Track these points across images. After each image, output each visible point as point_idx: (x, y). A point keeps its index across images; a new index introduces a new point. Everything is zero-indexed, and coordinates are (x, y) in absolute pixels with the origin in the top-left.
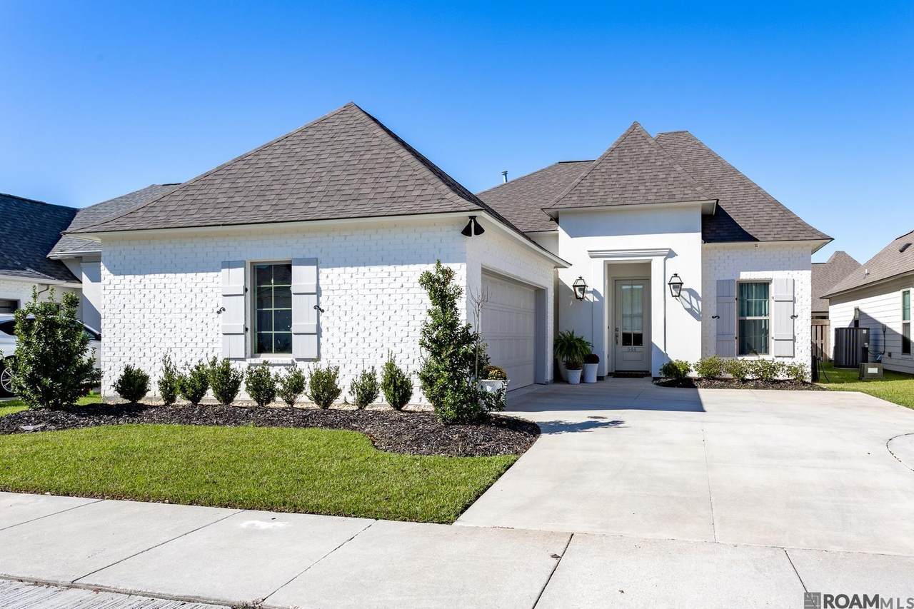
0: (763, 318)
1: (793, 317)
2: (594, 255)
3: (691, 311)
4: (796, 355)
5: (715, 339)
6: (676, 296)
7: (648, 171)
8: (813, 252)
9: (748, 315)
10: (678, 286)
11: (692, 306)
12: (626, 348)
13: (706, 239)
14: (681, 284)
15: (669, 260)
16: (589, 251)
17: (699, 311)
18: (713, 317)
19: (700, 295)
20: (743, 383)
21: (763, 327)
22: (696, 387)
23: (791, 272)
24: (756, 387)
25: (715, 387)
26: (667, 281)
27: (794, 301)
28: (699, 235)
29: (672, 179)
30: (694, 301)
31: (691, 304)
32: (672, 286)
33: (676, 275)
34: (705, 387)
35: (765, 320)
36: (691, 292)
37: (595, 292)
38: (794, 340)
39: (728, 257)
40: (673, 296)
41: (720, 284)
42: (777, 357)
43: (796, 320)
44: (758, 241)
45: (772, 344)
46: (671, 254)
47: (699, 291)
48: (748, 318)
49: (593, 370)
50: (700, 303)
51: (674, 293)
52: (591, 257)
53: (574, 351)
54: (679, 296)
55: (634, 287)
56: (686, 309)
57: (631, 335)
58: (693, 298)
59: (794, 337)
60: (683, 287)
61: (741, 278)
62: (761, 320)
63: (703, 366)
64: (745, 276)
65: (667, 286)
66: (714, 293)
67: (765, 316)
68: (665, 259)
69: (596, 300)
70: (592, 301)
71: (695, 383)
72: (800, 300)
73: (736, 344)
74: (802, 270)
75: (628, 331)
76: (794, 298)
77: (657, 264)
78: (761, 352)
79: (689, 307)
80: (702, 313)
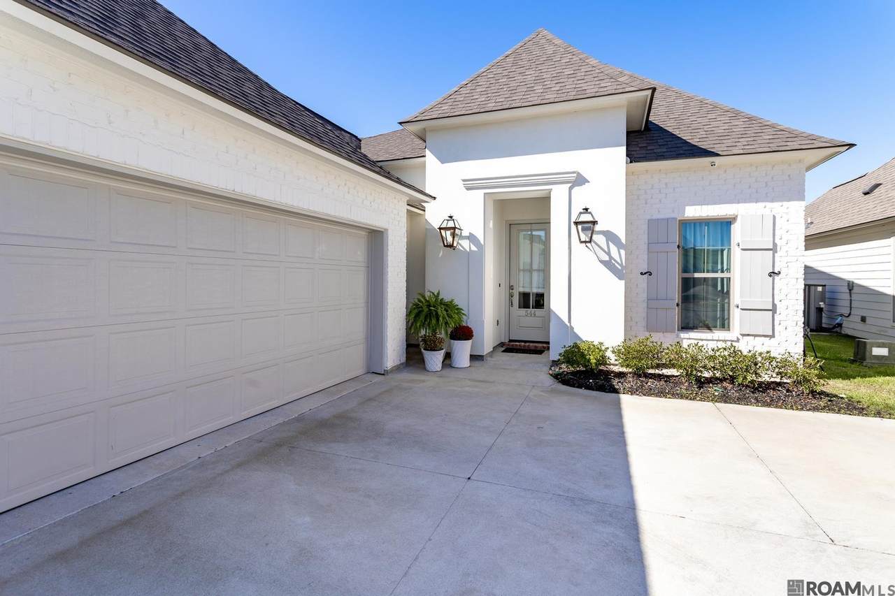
0: (719, 275)
1: (773, 274)
2: (470, 185)
3: (609, 264)
4: (776, 333)
5: (645, 305)
6: (585, 242)
7: (550, 70)
8: (809, 168)
9: (695, 272)
10: (588, 226)
11: (611, 258)
12: (523, 311)
13: (632, 157)
14: (594, 223)
15: (576, 190)
16: (464, 181)
17: (621, 265)
18: (642, 274)
19: (623, 241)
20: (700, 388)
21: (719, 288)
22: (616, 391)
23: (769, 205)
24: (725, 398)
25: (649, 393)
26: (573, 219)
27: (774, 249)
28: (623, 150)
29: (583, 74)
30: (614, 250)
31: (608, 253)
32: (580, 227)
33: (587, 209)
34: (632, 392)
35: (722, 279)
36: (610, 236)
37: (472, 238)
38: (774, 310)
39: (666, 184)
40: (582, 242)
41: (653, 224)
42: (743, 335)
43: (777, 278)
44: (718, 155)
45: (736, 316)
46: (580, 180)
47: (622, 234)
48: (697, 275)
49: (463, 350)
50: (623, 252)
51: (583, 238)
52: (468, 189)
53: (434, 321)
54: (590, 242)
55: (534, 233)
56: (602, 262)
57: (530, 294)
58: (612, 245)
59: (774, 306)
60: (597, 228)
61: (686, 216)
62: (717, 278)
63: (626, 353)
64: (692, 212)
65: (573, 227)
66: (644, 238)
67: (722, 272)
68: (571, 189)
69: (474, 248)
70: (468, 250)
71: (615, 382)
72: (784, 248)
73: (675, 315)
74: (789, 200)
75: (527, 290)
76: (775, 245)
77: (559, 196)
78: (715, 327)
79: (606, 258)
80: (625, 268)
